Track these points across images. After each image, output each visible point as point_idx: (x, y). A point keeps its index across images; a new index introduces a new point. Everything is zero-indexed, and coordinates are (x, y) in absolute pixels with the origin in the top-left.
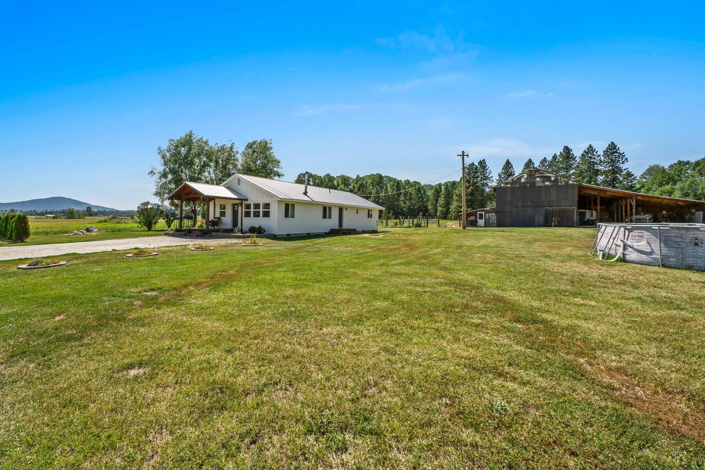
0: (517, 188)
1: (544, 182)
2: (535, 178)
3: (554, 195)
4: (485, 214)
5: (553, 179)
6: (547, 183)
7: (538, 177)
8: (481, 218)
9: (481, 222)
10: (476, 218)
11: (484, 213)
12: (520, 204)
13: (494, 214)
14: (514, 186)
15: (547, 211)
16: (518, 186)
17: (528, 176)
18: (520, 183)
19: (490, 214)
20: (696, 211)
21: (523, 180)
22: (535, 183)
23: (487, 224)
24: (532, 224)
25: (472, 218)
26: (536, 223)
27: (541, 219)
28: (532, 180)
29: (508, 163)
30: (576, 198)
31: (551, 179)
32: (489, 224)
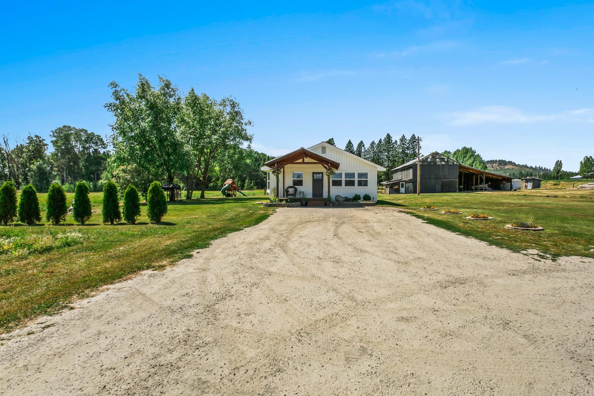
0: (425, 165)
1: (441, 162)
2: (436, 159)
3: (446, 171)
4: (406, 184)
5: (446, 160)
6: (443, 163)
7: (438, 158)
8: (402, 187)
9: (402, 190)
10: (399, 187)
11: (404, 183)
12: (427, 176)
13: (411, 184)
14: (424, 164)
15: (442, 182)
16: (426, 163)
17: (432, 157)
18: (427, 162)
19: (409, 184)
20: (506, 182)
21: (429, 160)
22: (436, 162)
23: (407, 192)
24: (435, 191)
25: (396, 187)
26: (437, 190)
27: (439, 187)
28: (434, 160)
29: (350, 142)
30: (458, 174)
31: (445, 160)
32: (408, 191)
